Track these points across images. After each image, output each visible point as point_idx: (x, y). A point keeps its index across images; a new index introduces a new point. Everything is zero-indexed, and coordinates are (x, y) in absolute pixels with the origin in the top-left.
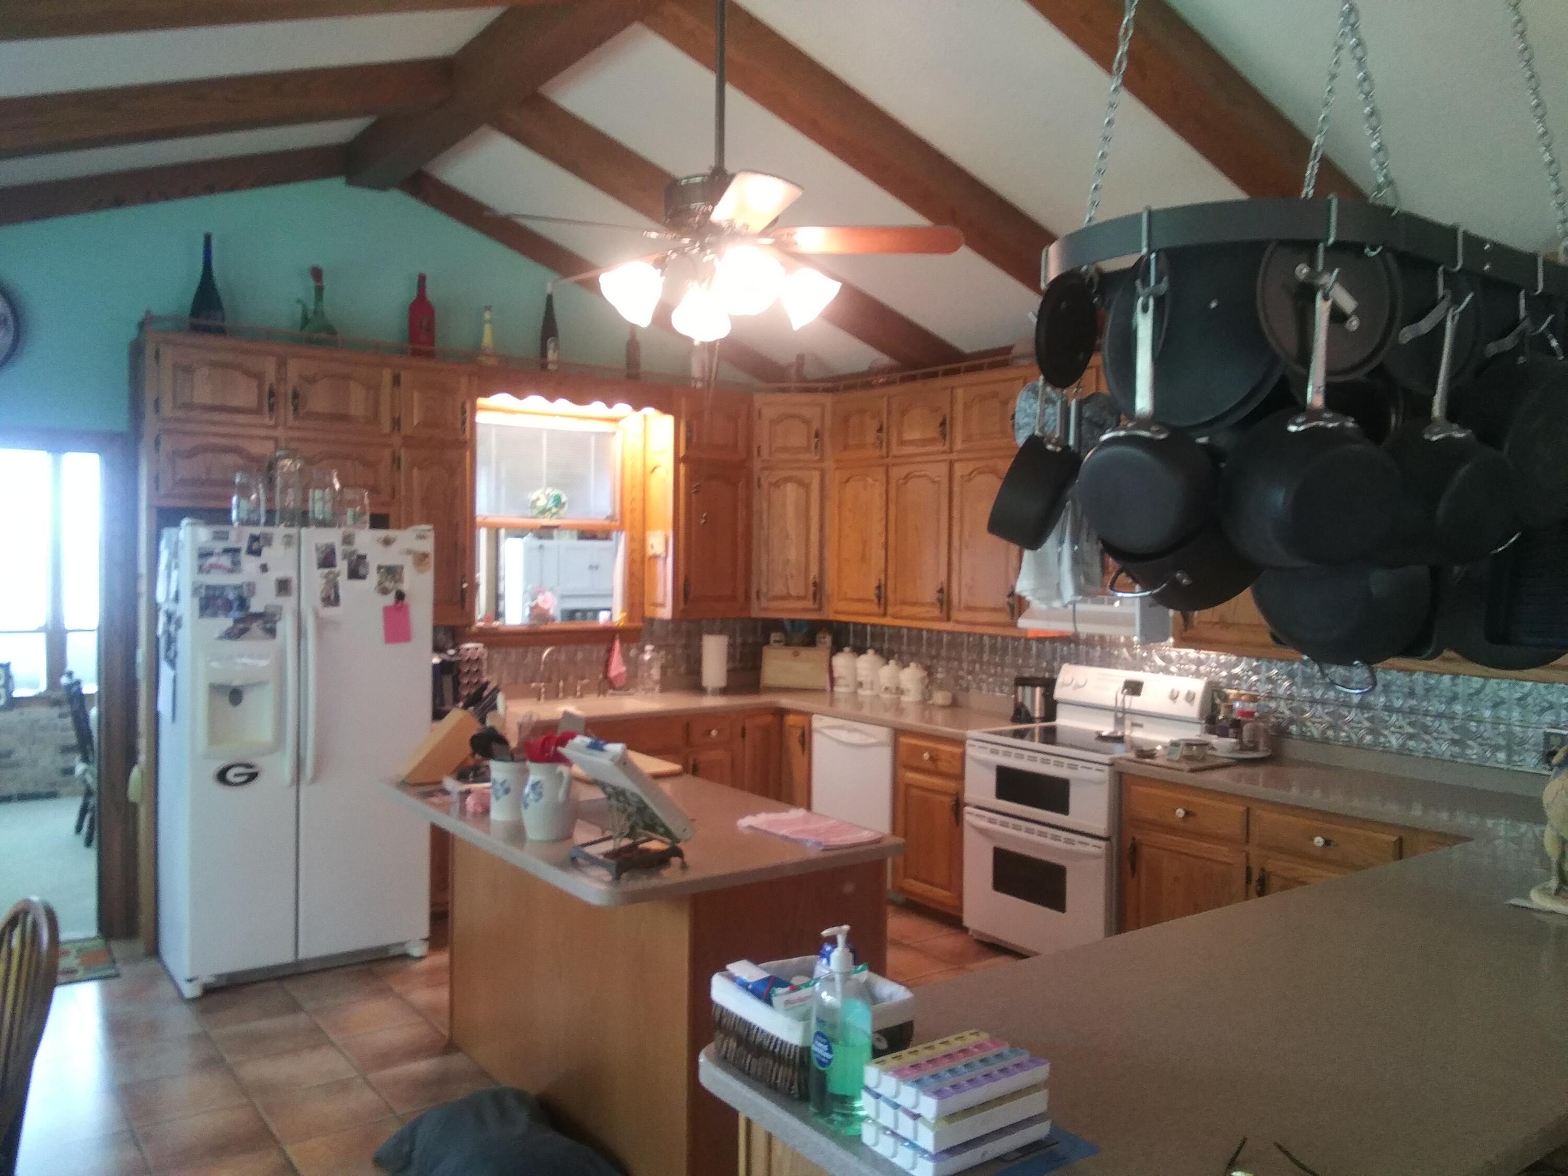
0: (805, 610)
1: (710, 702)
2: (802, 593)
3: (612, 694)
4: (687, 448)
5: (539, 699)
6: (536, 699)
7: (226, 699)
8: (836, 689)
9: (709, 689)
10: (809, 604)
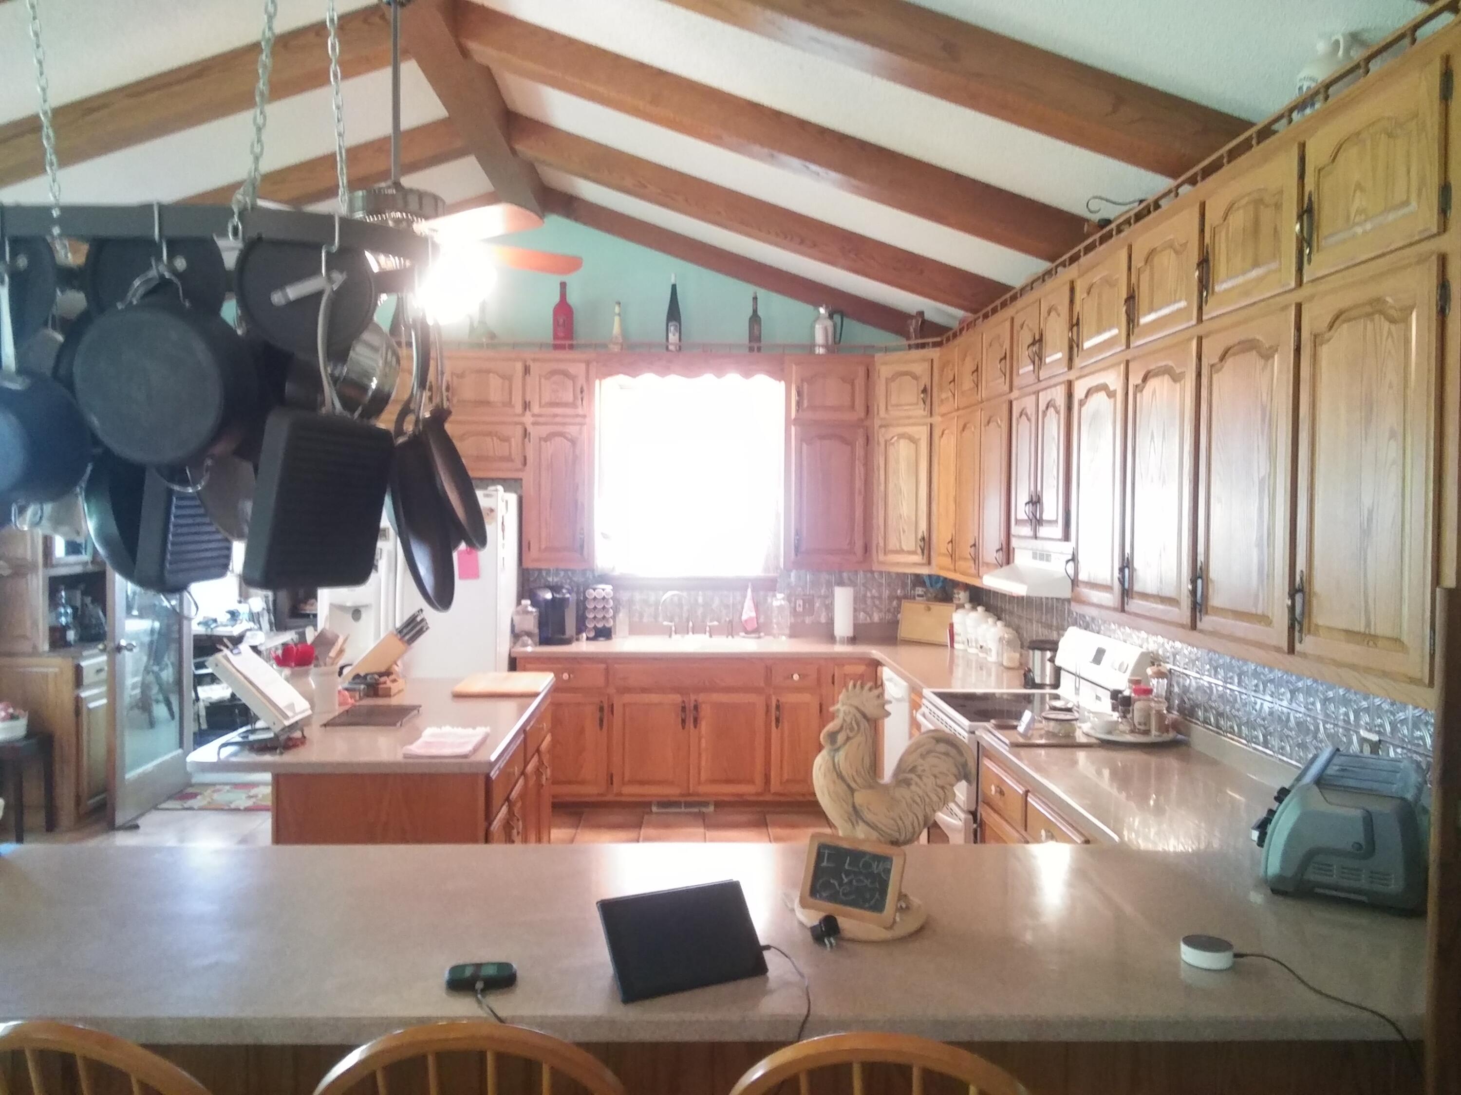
0: (915, 564)
1: (840, 649)
2: (913, 548)
3: (744, 637)
4: (797, 411)
5: (670, 636)
6: (668, 636)
7: (349, 617)
8: (956, 646)
9: (838, 639)
10: (917, 558)
